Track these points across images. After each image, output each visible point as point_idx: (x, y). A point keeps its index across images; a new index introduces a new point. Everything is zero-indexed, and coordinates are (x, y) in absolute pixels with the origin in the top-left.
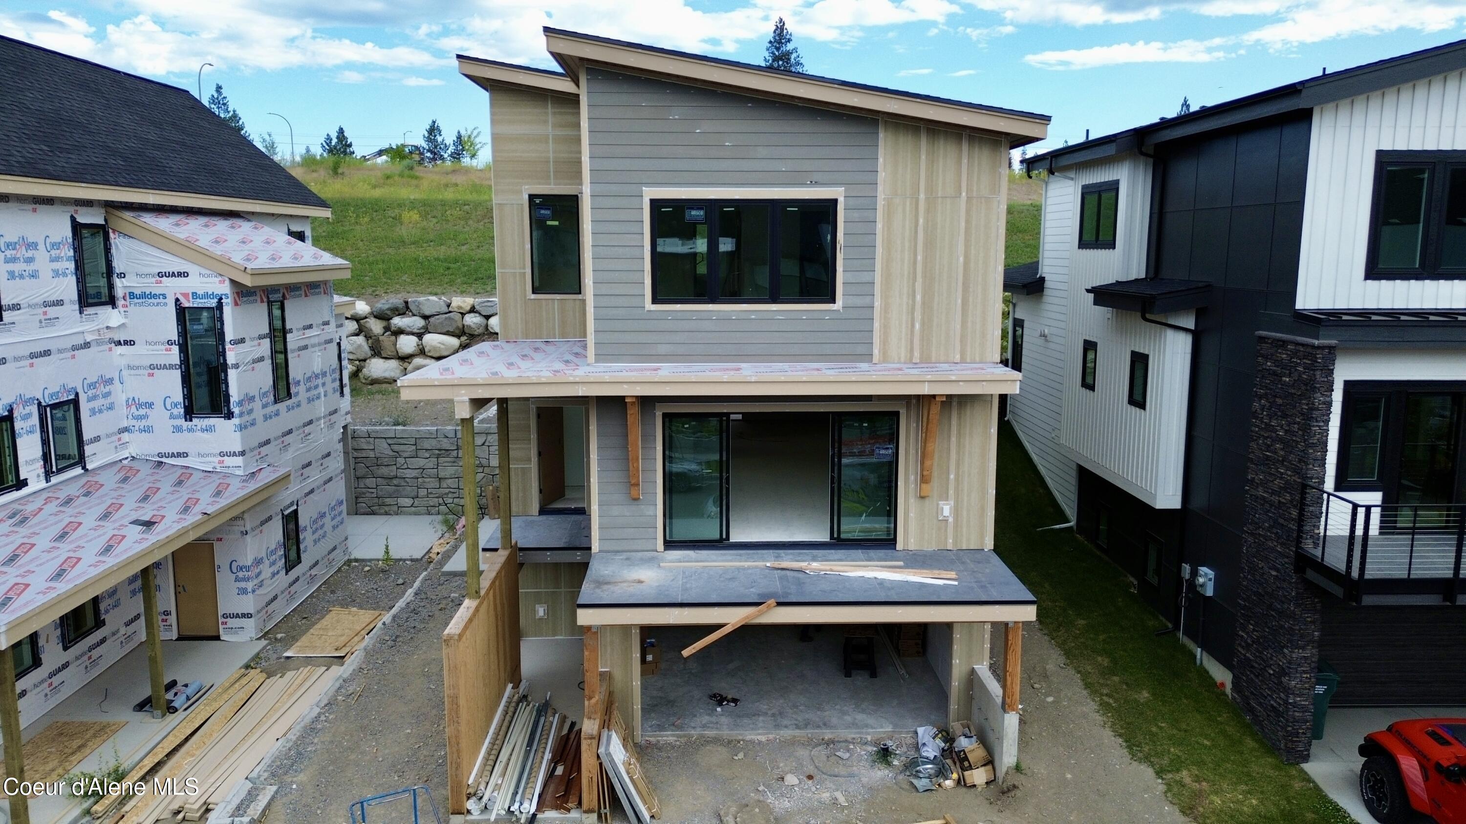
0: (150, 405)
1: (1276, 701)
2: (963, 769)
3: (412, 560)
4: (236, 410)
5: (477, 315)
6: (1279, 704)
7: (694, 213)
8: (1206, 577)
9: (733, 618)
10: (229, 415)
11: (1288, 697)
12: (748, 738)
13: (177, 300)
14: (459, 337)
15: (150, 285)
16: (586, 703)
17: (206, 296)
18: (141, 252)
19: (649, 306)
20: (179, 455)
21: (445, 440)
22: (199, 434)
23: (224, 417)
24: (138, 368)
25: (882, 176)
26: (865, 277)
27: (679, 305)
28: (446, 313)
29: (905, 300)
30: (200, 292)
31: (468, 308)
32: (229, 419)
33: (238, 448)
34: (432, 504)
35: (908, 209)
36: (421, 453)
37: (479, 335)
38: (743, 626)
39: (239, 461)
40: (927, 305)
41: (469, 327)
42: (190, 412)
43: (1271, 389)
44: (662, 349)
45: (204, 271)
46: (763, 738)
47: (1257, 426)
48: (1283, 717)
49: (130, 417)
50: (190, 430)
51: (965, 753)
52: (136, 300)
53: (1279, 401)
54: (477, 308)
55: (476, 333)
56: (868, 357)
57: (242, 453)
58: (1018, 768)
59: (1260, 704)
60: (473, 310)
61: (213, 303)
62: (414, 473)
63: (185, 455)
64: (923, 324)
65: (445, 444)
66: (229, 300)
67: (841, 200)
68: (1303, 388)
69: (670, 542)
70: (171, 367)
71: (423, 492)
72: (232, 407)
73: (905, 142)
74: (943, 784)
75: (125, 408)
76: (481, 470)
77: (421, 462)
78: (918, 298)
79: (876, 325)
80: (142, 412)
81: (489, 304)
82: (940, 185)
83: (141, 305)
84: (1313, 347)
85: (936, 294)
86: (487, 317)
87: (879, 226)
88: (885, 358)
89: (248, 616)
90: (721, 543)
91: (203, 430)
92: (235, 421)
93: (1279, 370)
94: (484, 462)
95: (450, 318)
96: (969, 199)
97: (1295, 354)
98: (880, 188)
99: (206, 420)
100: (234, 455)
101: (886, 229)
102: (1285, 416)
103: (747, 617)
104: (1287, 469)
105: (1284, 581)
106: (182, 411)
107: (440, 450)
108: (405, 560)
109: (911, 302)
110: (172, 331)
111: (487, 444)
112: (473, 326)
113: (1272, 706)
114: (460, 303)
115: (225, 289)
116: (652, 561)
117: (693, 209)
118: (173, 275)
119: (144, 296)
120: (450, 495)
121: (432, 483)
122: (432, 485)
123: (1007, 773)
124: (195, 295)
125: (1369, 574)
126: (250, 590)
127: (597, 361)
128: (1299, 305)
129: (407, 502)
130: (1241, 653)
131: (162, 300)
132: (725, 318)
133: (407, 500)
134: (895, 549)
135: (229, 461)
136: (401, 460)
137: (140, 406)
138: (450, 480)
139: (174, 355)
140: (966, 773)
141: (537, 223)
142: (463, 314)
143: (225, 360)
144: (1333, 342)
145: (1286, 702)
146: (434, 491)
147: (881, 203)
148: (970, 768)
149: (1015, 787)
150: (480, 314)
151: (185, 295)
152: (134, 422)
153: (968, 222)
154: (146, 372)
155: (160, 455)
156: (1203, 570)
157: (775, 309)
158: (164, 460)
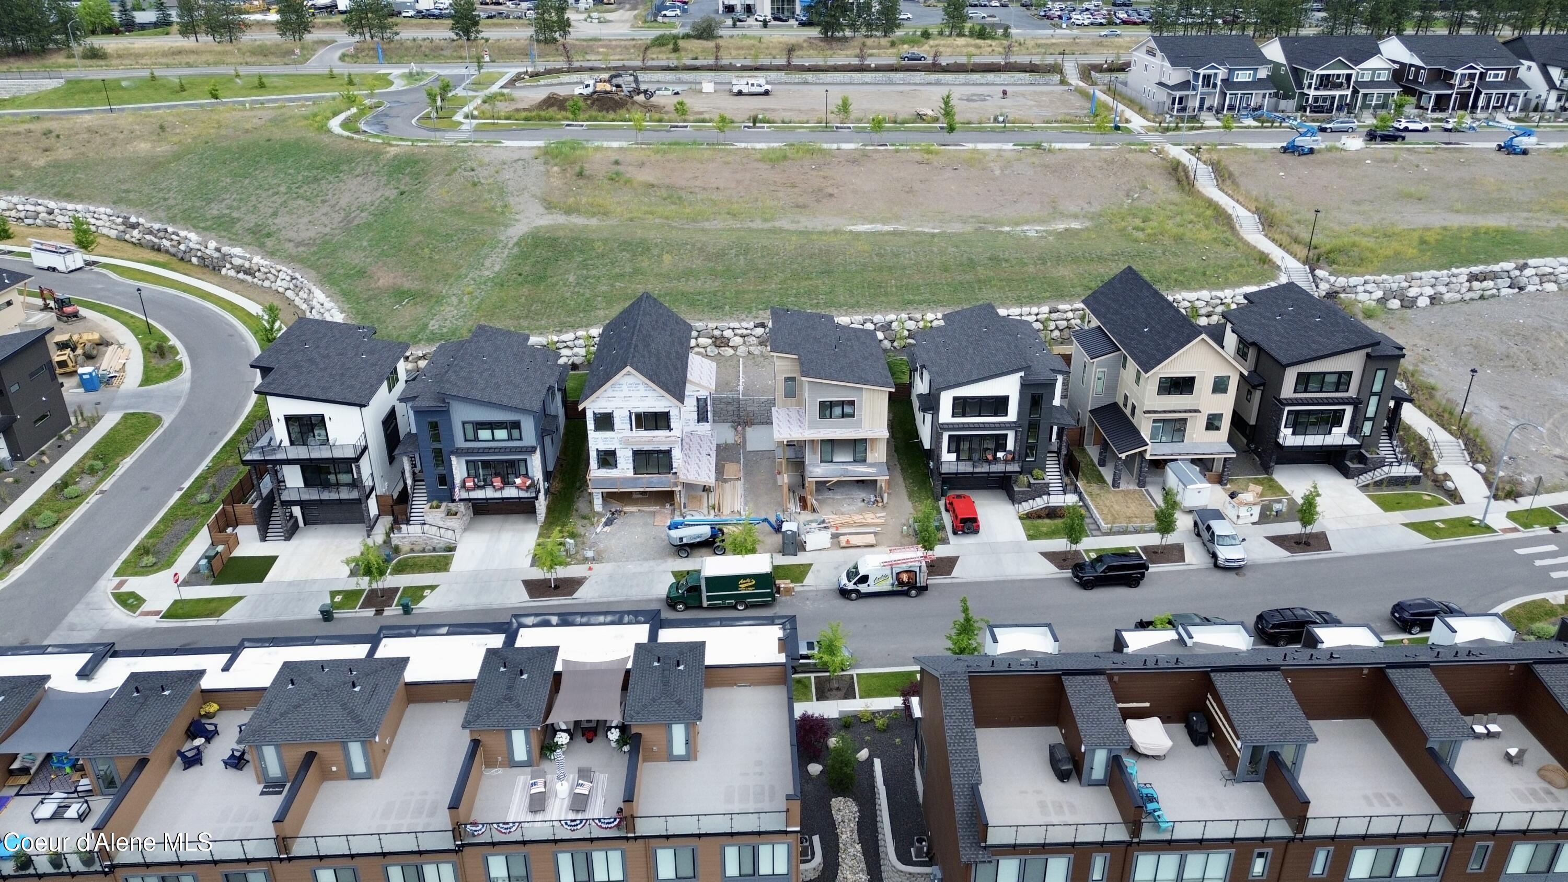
4: (710, 421)
13: (696, 396)
15: (691, 393)
19: (817, 420)
23: (707, 423)
26: (860, 415)
27: (823, 420)
29: (867, 419)
31: (715, 327)
33: (710, 429)
34: (725, 419)
35: (868, 401)
36: (721, 403)
38: (837, 481)
40: (872, 418)
41: (716, 335)
42: (699, 422)
44: (821, 430)
46: (843, 499)
51: (878, 500)
56: (861, 431)
58: (888, 502)
64: (870, 426)
67: (856, 400)
69: (822, 462)
71: (722, 415)
74: (874, 506)
77: (721, 406)
81: (723, 326)
82: (874, 397)
86: (722, 331)
90: (832, 462)
91: (703, 426)
95: (708, 332)
98: (863, 398)
99: (703, 423)
107: (727, 402)
110: (695, 403)
111: (745, 400)
114: (712, 326)
116: (818, 466)
120: (730, 416)
123: (885, 504)
127: (809, 432)
128: (940, 422)
132: (831, 423)
134: (866, 465)
135: (708, 432)
136: (715, 405)
138: (731, 412)
139: (696, 409)
143: (707, 410)
146: (725, 415)
147: (863, 401)
148: (879, 503)
149: (887, 506)
155: (691, 431)
157: (843, 420)
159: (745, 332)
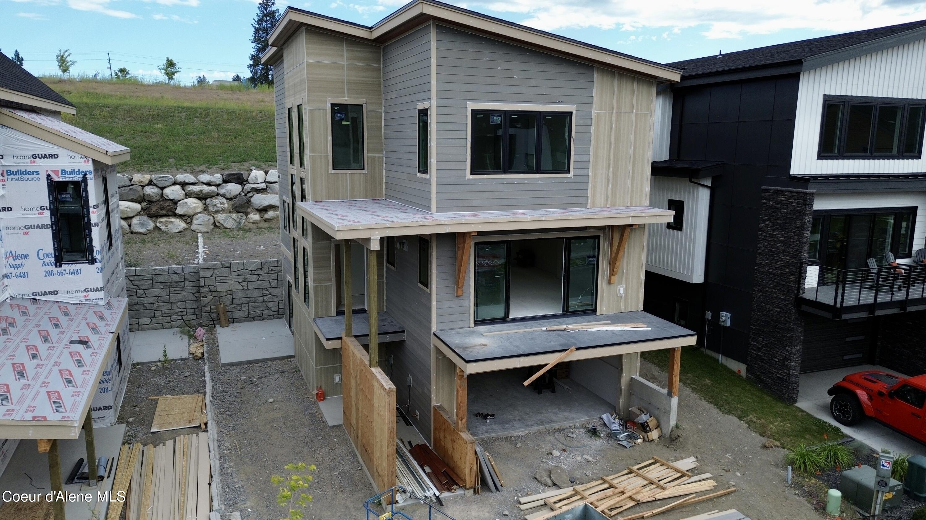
0: (26, 256)
1: (781, 374)
2: (647, 432)
3: (181, 360)
4: (98, 257)
5: (154, 187)
6: (784, 376)
7: (495, 118)
8: (726, 317)
9: (551, 360)
10: (93, 261)
11: (789, 371)
12: (515, 434)
13: (49, 176)
14: (140, 203)
15: (26, 165)
16: (460, 422)
17: (73, 172)
18: (17, 139)
19: (469, 176)
20: (51, 293)
21: (175, 275)
22: (68, 276)
23: (89, 263)
24: (14, 228)
25: (595, 99)
26: (585, 158)
27: (486, 175)
28: (129, 186)
29: (604, 171)
30: (68, 170)
31: (147, 182)
32: (93, 264)
33: (100, 285)
34: (166, 321)
35: (607, 119)
36: (156, 286)
37: (156, 201)
38: (558, 364)
39: (101, 294)
40: (615, 174)
41: (149, 195)
42: (59, 261)
43: (773, 216)
44: (475, 203)
45: (71, 154)
46: (523, 434)
47: (763, 235)
48: (786, 382)
49: (8, 266)
50: (59, 274)
51: (647, 423)
52: (13, 176)
53: (779, 222)
54: (155, 181)
55: (154, 200)
56: (585, 205)
57: (102, 289)
58: (677, 426)
59: (769, 378)
60: (150, 183)
61: (79, 178)
62: (151, 300)
63: (56, 293)
64: (613, 185)
65: (175, 278)
66: (92, 176)
67: (574, 112)
68: (798, 214)
69: (477, 321)
70: (43, 226)
71: (158, 313)
72: (95, 254)
73: (607, 79)
74: (637, 442)
75: (4, 259)
76: (210, 294)
77: (157, 292)
78: (611, 170)
79: (590, 186)
80: (18, 262)
81: (164, 179)
82: (623, 105)
83: (17, 179)
84: (806, 193)
85: (620, 168)
86: (162, 188)
87: (593, 128)
88: (594, 206)
89: (110, 408)
90: (505, 319)
91: (70, 273)
92: (98, 265)
93: (779, 206)
94: (213, 288)
95: (133, 189)
96: (637, 114)
97: (791, 197)
98: (594, 106)
99: (73, 265)
100: (97, 290)
101: (596, 130)
102: (784, 229)
103: (560, 358)
104: (786, 256)
105: (786, 313)
106: (53, 259)
107: (171, 282)
108: (176, 360)
109: (607, 172)
110: (44, 199)
111: (214, 275)
112: (152, 195)
113: (778, 377)
114: (140, 179)
115: (89, 167)
116: (474, 333)
117: (495, 116)
118: (45, 156)
119: (20, 172)
120: (179, 314)
121: (165, 306)
122: (166, 308)
123: (672, 430)
124: (64, 172)
125: (845, 304)
126: (110, 388)
127: (437, 211)
128: (792, 173)
129: (146, 321)
130: (753, 353)
131: (35, 176)
132: (511, 183)
133: (145, 320)
134: (596, 314)
135: (92, 295)
136: (140, 292)
137: (16, 257)
138: (179, 303)
139: (46, 217)
140: (649, 434)
141: (335, 123)
142: (143, 186)
143: (89, 220)
144: (813, 191)
145: (788, 374)
146: (167, 312)
147: (594, 115)
148: (650, 431)
149: (679, 436)
150: (156, 186)
151: (56, 172)
152: (12, 270)
153: (636, 127)
154: (22, 231)
155: (34, 294)
156: (723, 313)
157: (538, 177)
158: (37, 297)
159: (206, 189)
